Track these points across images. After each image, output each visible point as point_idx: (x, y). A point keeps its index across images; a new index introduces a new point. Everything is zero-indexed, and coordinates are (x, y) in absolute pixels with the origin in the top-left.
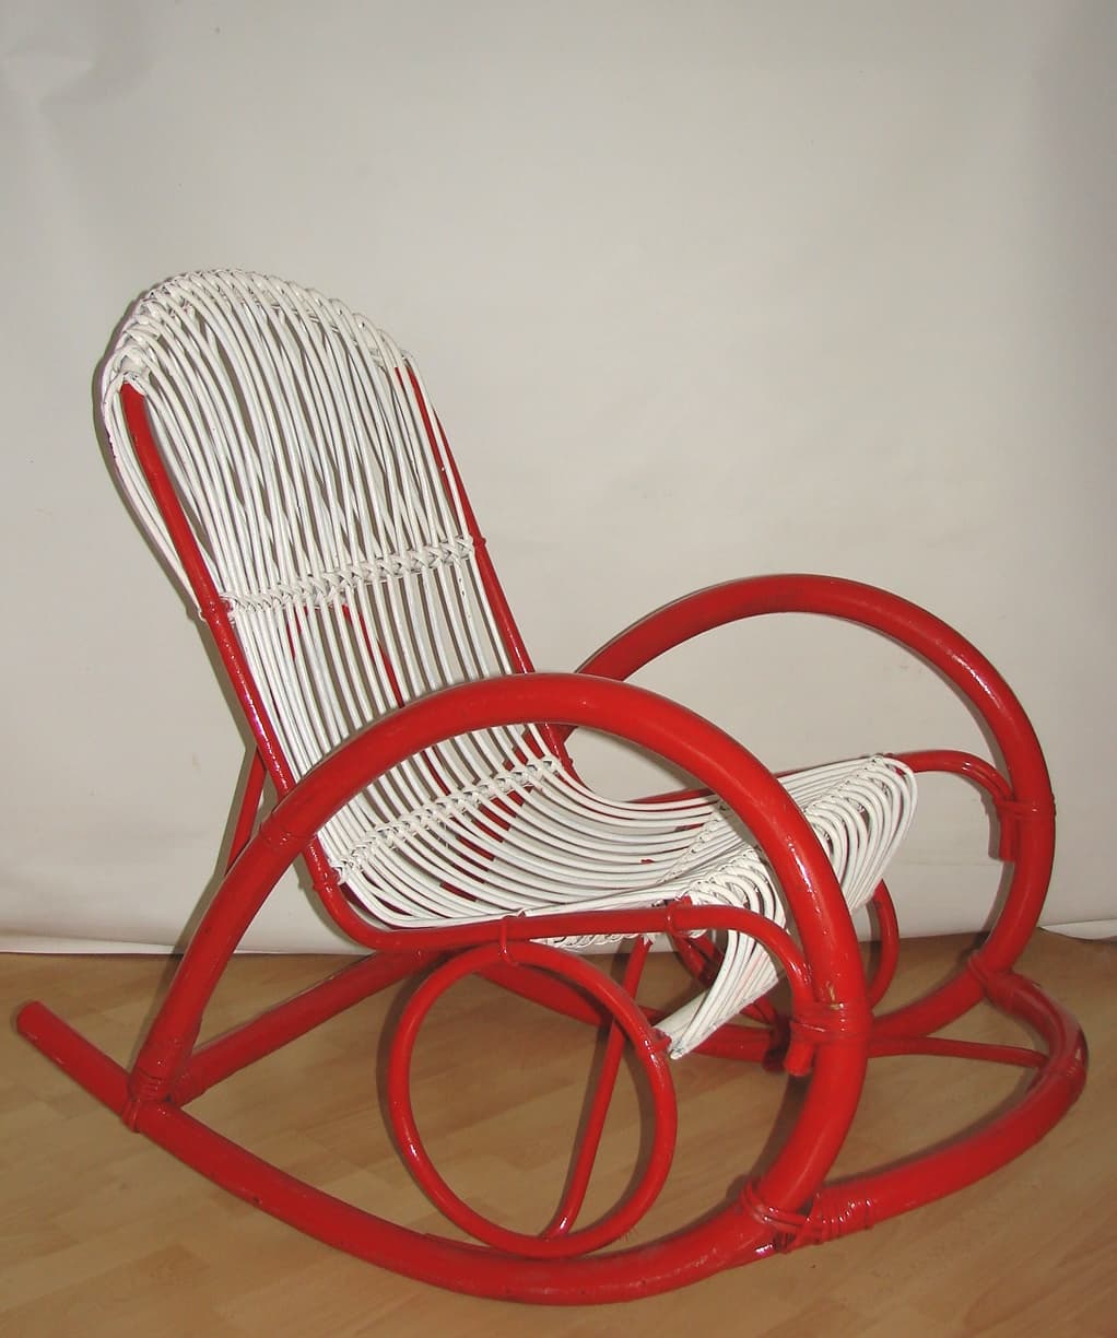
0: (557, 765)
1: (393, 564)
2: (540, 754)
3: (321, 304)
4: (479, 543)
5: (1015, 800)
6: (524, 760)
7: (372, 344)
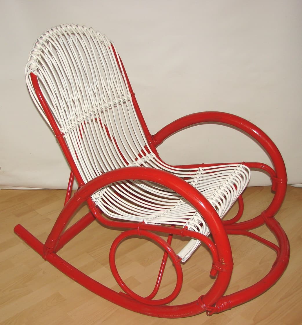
0: (154, 156)
1: (109, 104)
2: (149, 152)
3: (87, 30)
4: (133, 95)
5: (277, 177)
6: (145, 155)
7: (101, 40)
